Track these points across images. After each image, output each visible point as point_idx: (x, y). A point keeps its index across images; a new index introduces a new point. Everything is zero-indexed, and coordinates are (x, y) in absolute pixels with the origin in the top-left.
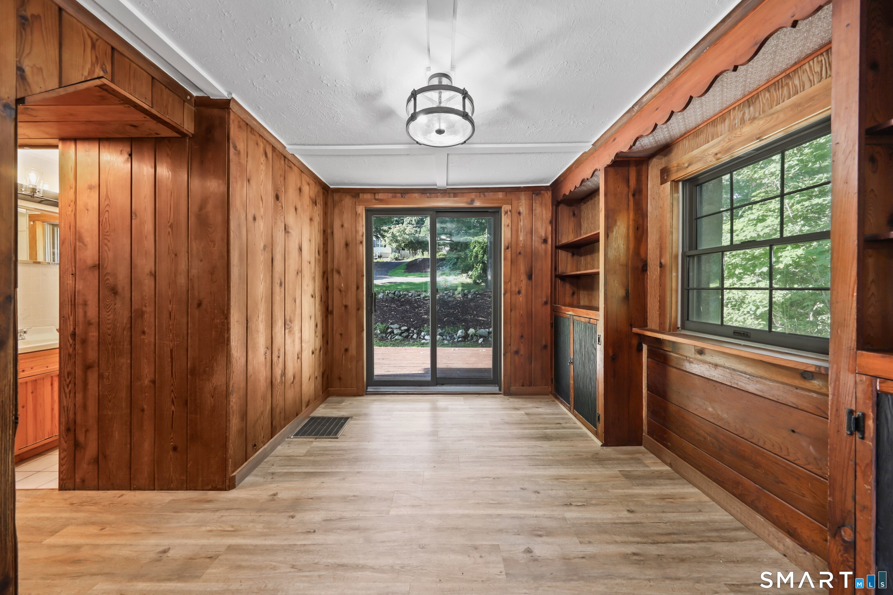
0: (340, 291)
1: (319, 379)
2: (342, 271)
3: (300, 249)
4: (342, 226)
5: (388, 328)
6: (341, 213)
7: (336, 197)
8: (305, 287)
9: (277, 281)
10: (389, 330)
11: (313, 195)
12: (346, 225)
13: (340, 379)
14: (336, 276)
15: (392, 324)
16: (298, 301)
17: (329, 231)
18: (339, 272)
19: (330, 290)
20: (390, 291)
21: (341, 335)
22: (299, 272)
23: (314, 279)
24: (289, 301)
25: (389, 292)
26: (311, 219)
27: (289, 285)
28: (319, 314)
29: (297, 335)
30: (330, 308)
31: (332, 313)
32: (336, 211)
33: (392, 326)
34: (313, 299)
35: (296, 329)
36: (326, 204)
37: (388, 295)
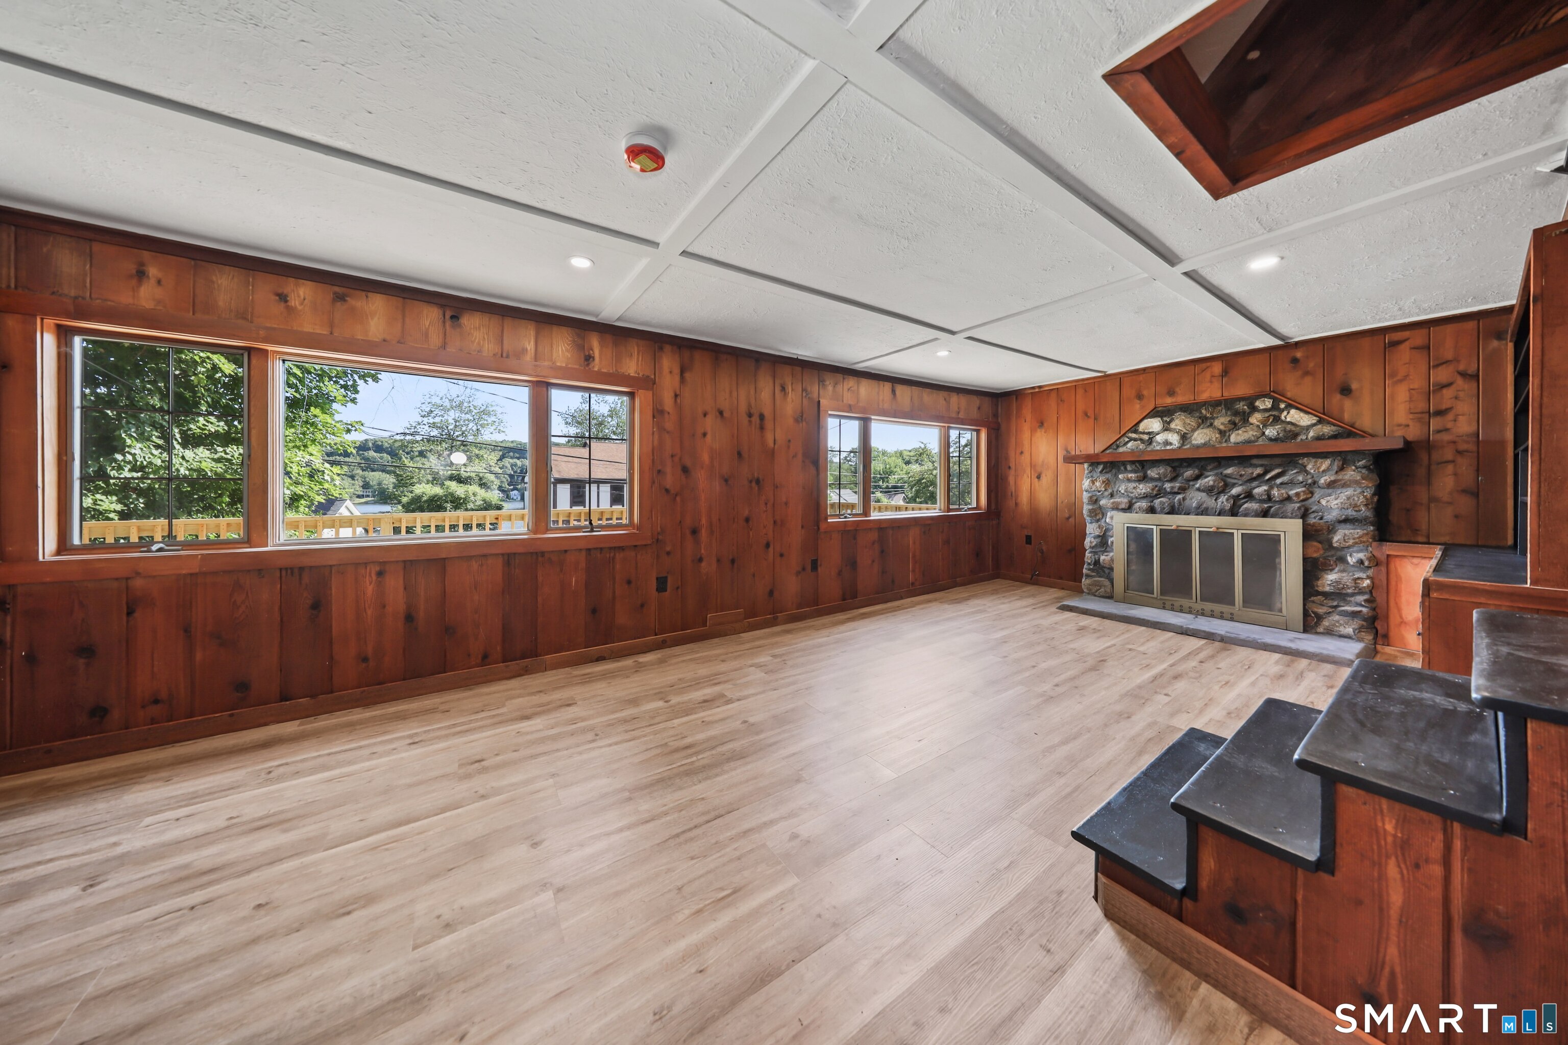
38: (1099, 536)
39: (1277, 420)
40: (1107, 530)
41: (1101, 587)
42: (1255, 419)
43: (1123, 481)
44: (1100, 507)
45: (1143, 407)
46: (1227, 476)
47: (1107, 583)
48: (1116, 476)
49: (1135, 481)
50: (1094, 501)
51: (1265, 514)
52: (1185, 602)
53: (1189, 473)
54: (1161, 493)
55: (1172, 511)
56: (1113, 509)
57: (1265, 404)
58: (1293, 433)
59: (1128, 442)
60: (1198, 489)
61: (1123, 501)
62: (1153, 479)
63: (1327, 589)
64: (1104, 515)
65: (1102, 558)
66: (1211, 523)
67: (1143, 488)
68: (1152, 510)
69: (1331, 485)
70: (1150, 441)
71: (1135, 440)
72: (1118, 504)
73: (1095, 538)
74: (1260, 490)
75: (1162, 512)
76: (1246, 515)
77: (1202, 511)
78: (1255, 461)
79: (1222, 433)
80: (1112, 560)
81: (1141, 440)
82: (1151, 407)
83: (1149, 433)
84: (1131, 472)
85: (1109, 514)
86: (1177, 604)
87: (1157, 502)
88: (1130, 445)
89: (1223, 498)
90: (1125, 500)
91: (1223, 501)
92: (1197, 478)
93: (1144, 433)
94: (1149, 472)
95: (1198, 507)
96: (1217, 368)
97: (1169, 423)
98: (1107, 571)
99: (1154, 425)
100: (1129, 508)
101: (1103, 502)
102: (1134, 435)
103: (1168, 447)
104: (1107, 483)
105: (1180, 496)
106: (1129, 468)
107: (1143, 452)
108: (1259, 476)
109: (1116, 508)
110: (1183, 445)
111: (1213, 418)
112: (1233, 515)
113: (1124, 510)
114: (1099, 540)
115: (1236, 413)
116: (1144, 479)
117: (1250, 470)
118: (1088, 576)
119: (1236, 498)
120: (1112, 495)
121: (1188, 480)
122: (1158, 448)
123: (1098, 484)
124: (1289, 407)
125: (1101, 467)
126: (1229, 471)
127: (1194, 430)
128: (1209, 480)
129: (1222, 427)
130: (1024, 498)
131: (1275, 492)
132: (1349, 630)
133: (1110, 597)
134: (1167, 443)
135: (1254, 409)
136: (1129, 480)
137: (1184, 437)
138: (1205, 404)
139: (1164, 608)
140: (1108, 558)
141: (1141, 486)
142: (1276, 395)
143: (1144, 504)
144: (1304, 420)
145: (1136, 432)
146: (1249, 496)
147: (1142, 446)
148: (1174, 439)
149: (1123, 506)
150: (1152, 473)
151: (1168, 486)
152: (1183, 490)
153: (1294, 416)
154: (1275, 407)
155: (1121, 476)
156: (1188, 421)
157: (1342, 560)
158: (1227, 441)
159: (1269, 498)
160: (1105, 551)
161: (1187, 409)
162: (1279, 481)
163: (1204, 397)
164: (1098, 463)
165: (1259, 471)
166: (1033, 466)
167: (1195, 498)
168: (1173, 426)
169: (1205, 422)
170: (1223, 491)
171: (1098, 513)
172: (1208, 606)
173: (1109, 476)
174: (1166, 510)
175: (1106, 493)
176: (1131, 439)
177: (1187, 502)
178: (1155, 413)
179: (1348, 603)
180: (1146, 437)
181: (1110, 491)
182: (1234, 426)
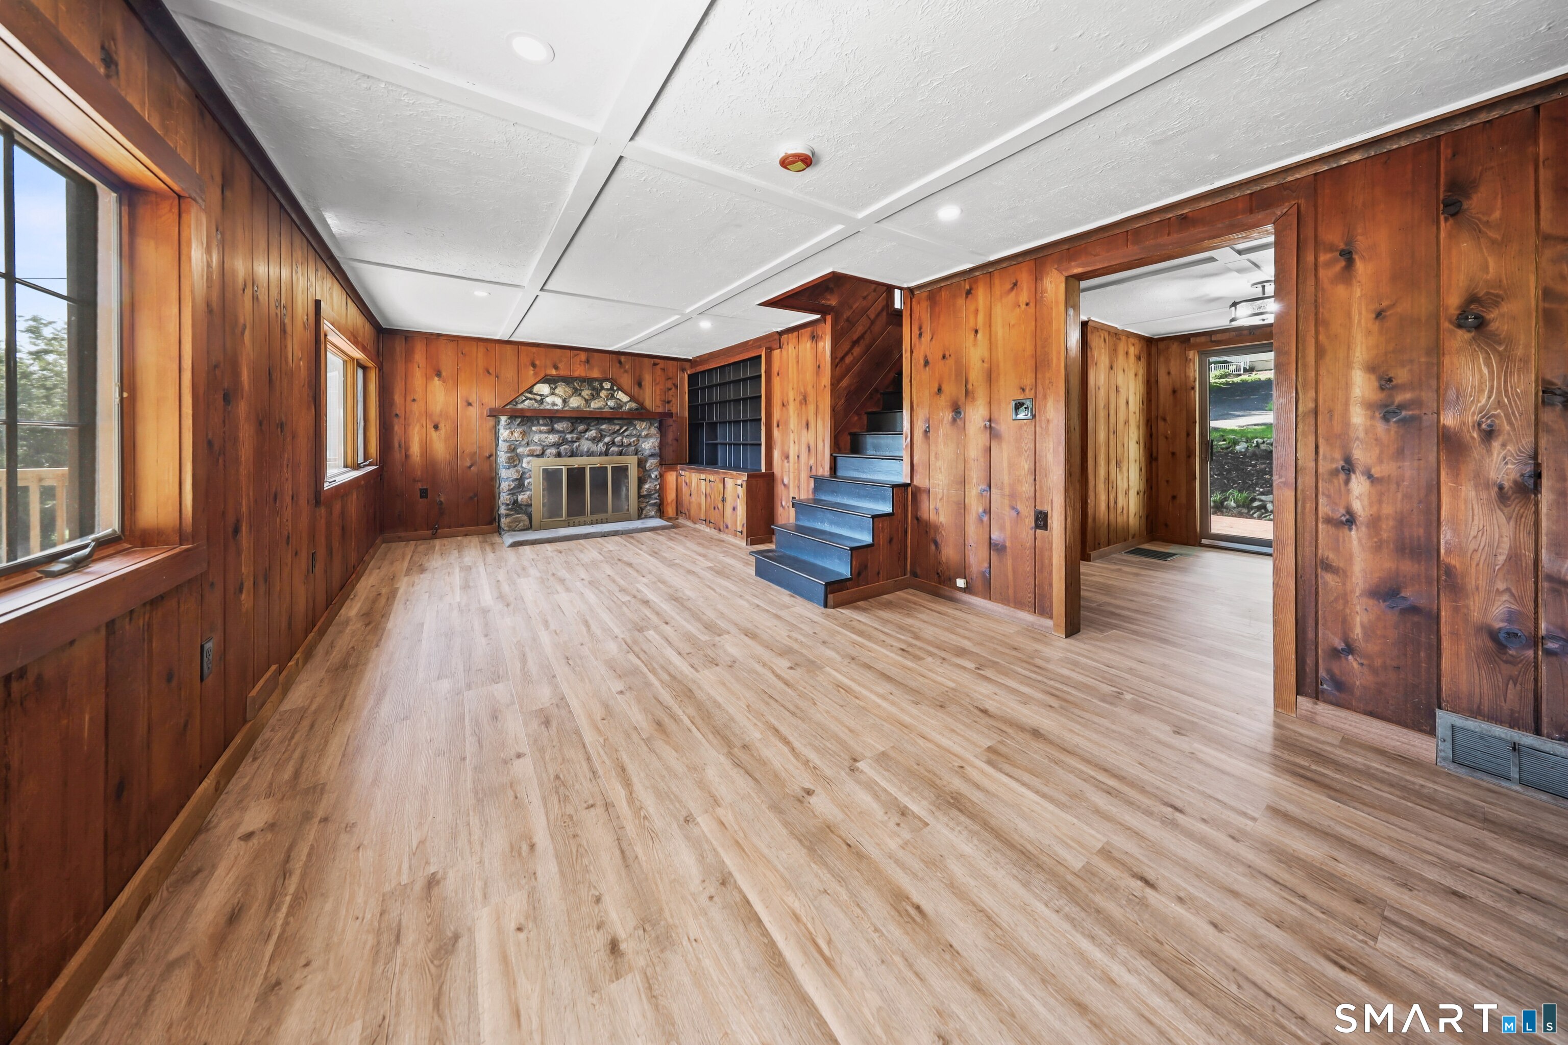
0: (1167, 438)
1: (1144, 520)
2: (1168, 419)
3: (1127, 403)
4: (1169, 373)
5: (1254, 500)
6: (1168, 360)
7: (1162, 345)
8: (1131, 435)
9: (1111, 430)
10: (1256, 504)
11: (1137, 352)
12: (1173, 372)
13: (1166, 525)
14: (1161, 424)
15: (1262, 494)
16: (1126, 446)
17: (1153, 379)
18: (1164, 420)
19: (1154, 437)
20: (1263, 438)
21: (1167, 482)
22: (1126, 422)
23: (1139, 427)
24: (1119, 445)
25: (1260, 441)
26: (1136, 375)
27: (1119, 433)
28: (1143, 459)
29: (1126, 474)
30: (1154, 455)
31: (1156, 459)
32: (1162, 359)
33: (1263, 498)
34: (1137, 446)
35: (1125, 469)
36: (1149, 355)
37: (1258, 445)
38: (517, 479)
39: (612, 396)
40: (523, 473)
41: (520, 522)
42: (603, 394)
43: (536, 432)
44: (517, 455)
45: (535, 374)
46: (602, 430)
47: (524, 517)
48: (530, 427)
49: (545, 433)
50: (512, 449)
51: (620, 454)
52: (582, 519)
53: (581, 427)
54: (564, 441)
55: (573, 454)
56: (528, 456)
57: (607, 385)
58: (620, 405)
59: (524, 401)
60: (587, 439)
61: (538, 450)
62: (558, 432)
63: (645, 493)
64: (520, 461)
65: (520, 497)
66: (596, 461)
67: (552, 438)
68: (559, 455)
69: (646, 436)
70: (541, 402)
71: (531, 399)
72: (534, 451)
73: (513, 481)
74: (618, 439)
75: (565, 456)
76: (612, 455)
77: (590, 454)
78: (616, 422)
79: (586, 400)
80: (530, 498)
81: (535, 399)
82: (542, 375)
83: (541, 395)
84: (542, 425)
85: (525, 460)
86: (577, 521)
87: (562, 448)
88: (527, 403)
89: (601, 445)
90: (539, 448)
91: (601, 447)
92: (586, 431)
93: (537, 394)
94: (556, 426)
95: (588, 452)
96: (583, 356)
97: (554, 389)
98: (524, 508)
99: (544, 389)
100: (542, 455)
101: (520, 450)
102: (529, 395)
103: (555, 408)
104: (524, 434)
105: (577, 444)
106: (541, 422)
107: (535, 410)
108: (619, 430)
109: (532, 454)
110: (564, 407)
111: (581, 390)
112: (607, 455)
113: (538, 456)
114: (517, 483)
115: (593, 389)
116: (552, 431)
117: (613, 427)
118: (507, 516)
119: (607, 444)
120: (528, 444)
121: (581, 433)
122: (548, 407)
123: (516, 435)
124: (619, 389)
125: (519, 420)
126: (603, 427)
127: (570, 397)
128: (592, 433)
129: (587, 397)
130: (415, 449)
131: (625, 440)
132: (653, 513)
133: (530, 527)
134: (554, 404)
135: (602, 388)
136: (541, 432)
137: (565, 401)
138: (576, 379)
139: (569, 526)
140: (525, 497)
141: (551, 436)
142: (613, 382)
143: (553, 451)
144: (625, 398)
145: (531, 392)
146: (613, 443)
147: (536, 405)
148: (559, 401)
149: (538, 453)
150: (558, 426)
151: (569, 437)
152: (578, 439)
153: (620, 395)
154: (611, 388)
155: (534, 428)
156: (567, 389)
157: (650, 476)
158: (589, 406)
159: (622, 445)
160: (522, 491)
161: (567, 380)
162: (626, 434)
163: (576, 374)
164: (517, 417)
165: (617, 427)
166: (427, 414)
167: (585, 445)
168: (557, 391)
169: (577, 392)
170: (600, 440)
171: (514, 459)
172: (595, 517)
173: (525, 428)
174: (569, 454)
175: (524, 442)
176: (528, 398)
177: (581, 448)
178: (546, 380)
179: (652, 499)
180: (539, 398)
181: (526, 441)
182: (593, 397)
